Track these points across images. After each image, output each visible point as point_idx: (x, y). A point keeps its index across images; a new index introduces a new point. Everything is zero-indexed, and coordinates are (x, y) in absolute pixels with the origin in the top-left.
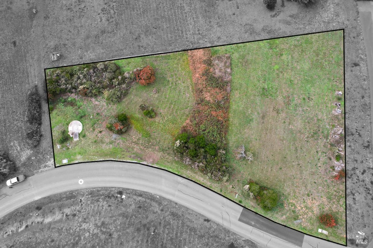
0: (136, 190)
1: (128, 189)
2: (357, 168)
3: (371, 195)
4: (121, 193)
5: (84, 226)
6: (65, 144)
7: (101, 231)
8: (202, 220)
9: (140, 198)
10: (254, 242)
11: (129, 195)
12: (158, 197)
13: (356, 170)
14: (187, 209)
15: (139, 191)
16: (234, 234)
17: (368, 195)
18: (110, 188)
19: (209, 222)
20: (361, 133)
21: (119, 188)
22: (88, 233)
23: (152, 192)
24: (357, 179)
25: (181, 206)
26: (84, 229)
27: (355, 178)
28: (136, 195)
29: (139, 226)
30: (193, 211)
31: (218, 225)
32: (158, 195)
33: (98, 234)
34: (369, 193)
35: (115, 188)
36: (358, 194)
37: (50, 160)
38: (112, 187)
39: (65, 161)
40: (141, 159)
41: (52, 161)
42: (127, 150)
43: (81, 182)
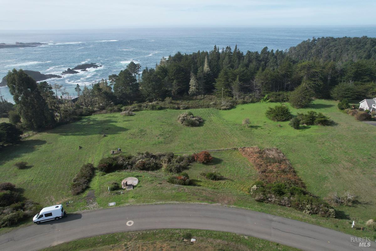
0: (211, 231)
1: (200, 230)
4: (189, 237)
6: (116, 191)
9: (219, 241)
11: (201, 238)
12: (246, 237)
15: (216, 231)
18: (171, 229)
21: (185, 229)
23: (237, 231)
28: (211, 237)
32: (246, 235)
35: (180, 229)
37: (92, 203)
38: (177, 229)
39: (112, 204)
40: (213, 201)
41: (95, 204)
42: (194, 194)
43: (130, 224)
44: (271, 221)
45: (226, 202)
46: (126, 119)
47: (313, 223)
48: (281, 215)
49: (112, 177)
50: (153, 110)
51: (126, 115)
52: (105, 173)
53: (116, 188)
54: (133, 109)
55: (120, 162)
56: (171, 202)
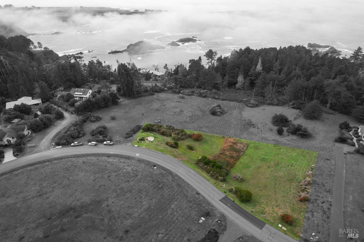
0: (164, 167)
1: (160, 165)
2: (318, 200)
3: (327, 215)
4: (155, 166)
5: (126, 167)
6: (141, 141)
7: (133, 172)
8: (194, 193)
9: (164, 171)
10: (225, 215)
11: (158, 168)
12: (174, 174)
13: (318, 201)
14: (188, 184)
15: (166, 168)
16: (213, 206)
17: (324, 214)
18: (150, 162)
19: (198, 195)
20: (325, 185)
21: (155, 163)
22: (126, 170)
23: (172, 170)
24: (317, 205)
25: (185, 182)
26: (125, 168)
27: (316, 205)
28: (162, 169)
29: (155, 180)
30: (191, 186)
31: (204, 198)
33: (131, 172)
34: (325, 214)
36: (316, 212)
37: (129, 143)
38: (152, 162)
39: (136, 146)
40: (176, 157)
41: (130, 144)
42: (171, 152)
43: (138, 155)
44: (191, 172)
45: (181, 159)
46: (179, 100)
47: (207, 179)
48: (197, 172)
49: (144, 134)
50: (200, 97)
51: (181, 98)
52: (144, 132)
53: (142, 139)
54: (187, 94)
55: (154, 128)
56: (159, 152)
